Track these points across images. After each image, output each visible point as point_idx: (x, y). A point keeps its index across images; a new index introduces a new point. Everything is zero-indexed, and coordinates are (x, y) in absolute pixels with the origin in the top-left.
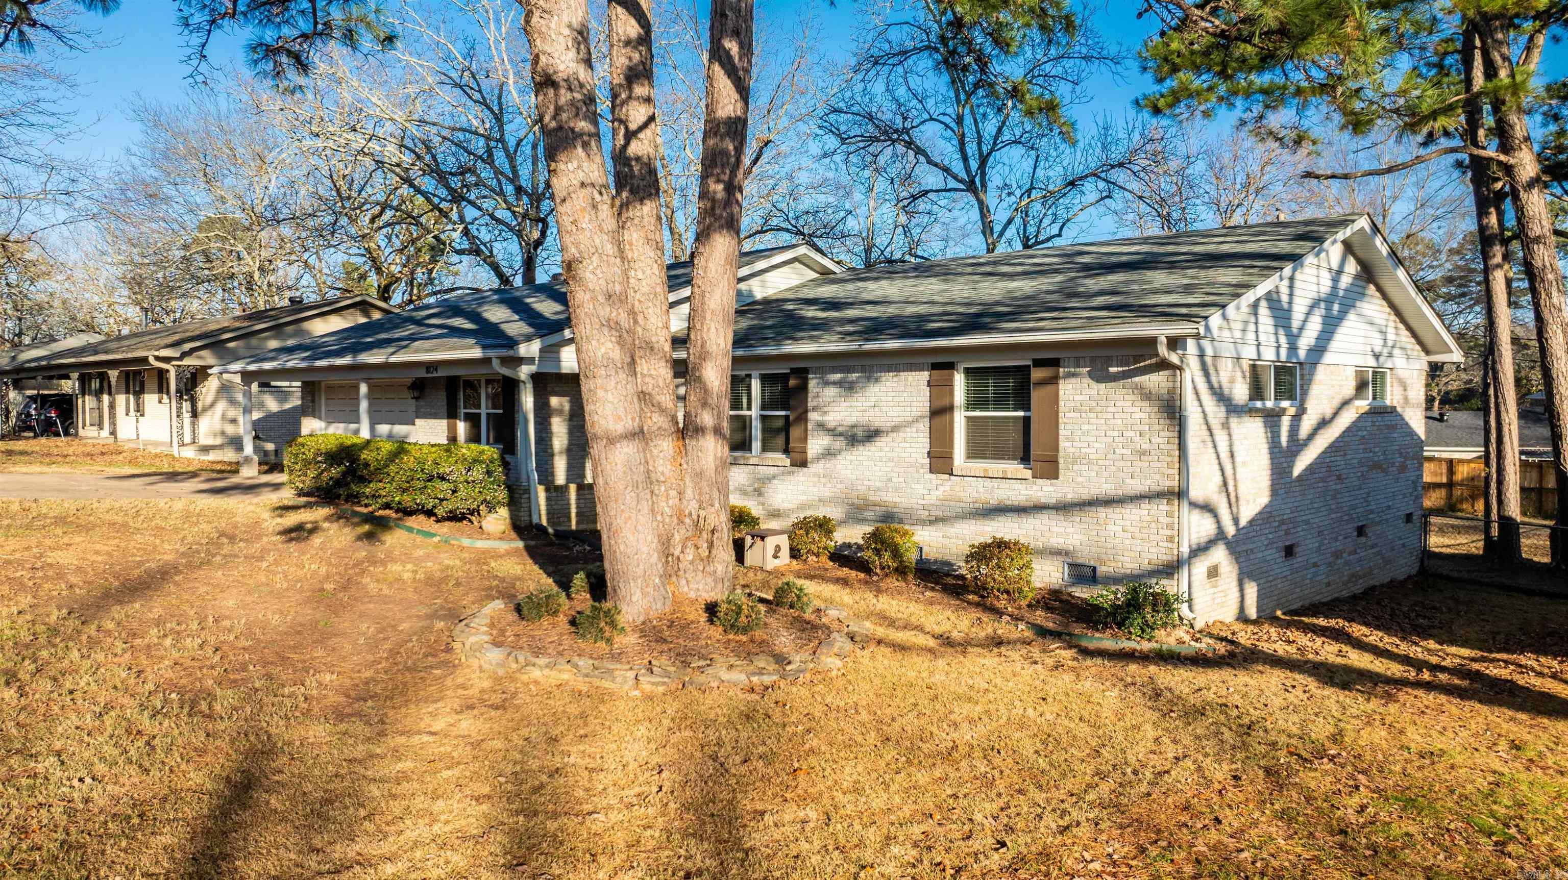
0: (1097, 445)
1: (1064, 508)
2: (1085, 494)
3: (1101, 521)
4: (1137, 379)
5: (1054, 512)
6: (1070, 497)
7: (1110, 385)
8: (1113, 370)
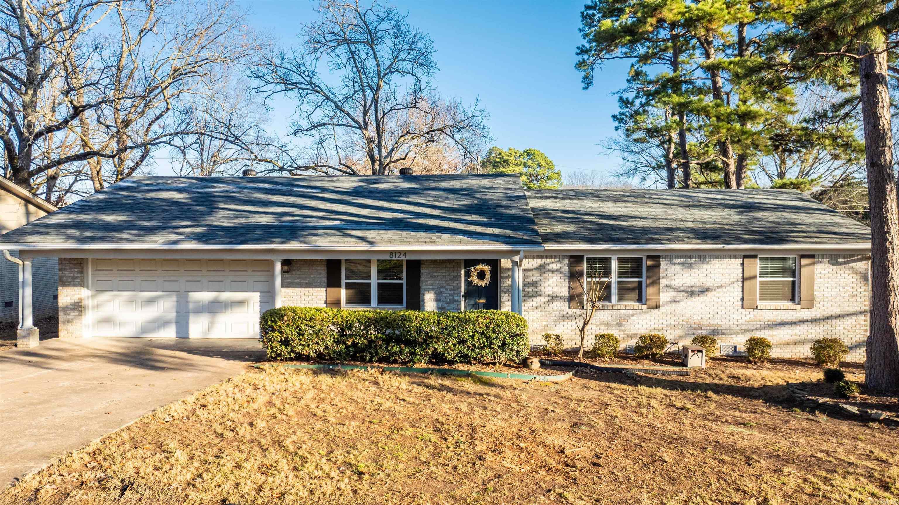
0: (832, 293)
1: (815, 321)
2: (826, 314)
3: (834, 326)
4: (851, 265)
5: (810, 323)
6: (819, 316)
7: (838, 267)
8: (840, 260)
